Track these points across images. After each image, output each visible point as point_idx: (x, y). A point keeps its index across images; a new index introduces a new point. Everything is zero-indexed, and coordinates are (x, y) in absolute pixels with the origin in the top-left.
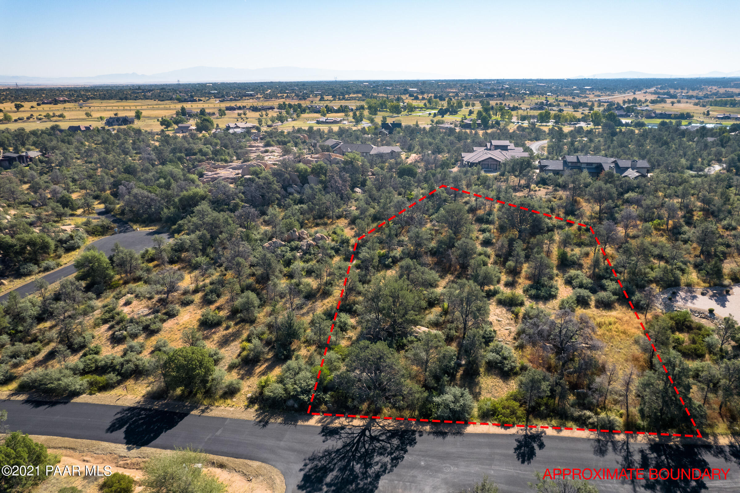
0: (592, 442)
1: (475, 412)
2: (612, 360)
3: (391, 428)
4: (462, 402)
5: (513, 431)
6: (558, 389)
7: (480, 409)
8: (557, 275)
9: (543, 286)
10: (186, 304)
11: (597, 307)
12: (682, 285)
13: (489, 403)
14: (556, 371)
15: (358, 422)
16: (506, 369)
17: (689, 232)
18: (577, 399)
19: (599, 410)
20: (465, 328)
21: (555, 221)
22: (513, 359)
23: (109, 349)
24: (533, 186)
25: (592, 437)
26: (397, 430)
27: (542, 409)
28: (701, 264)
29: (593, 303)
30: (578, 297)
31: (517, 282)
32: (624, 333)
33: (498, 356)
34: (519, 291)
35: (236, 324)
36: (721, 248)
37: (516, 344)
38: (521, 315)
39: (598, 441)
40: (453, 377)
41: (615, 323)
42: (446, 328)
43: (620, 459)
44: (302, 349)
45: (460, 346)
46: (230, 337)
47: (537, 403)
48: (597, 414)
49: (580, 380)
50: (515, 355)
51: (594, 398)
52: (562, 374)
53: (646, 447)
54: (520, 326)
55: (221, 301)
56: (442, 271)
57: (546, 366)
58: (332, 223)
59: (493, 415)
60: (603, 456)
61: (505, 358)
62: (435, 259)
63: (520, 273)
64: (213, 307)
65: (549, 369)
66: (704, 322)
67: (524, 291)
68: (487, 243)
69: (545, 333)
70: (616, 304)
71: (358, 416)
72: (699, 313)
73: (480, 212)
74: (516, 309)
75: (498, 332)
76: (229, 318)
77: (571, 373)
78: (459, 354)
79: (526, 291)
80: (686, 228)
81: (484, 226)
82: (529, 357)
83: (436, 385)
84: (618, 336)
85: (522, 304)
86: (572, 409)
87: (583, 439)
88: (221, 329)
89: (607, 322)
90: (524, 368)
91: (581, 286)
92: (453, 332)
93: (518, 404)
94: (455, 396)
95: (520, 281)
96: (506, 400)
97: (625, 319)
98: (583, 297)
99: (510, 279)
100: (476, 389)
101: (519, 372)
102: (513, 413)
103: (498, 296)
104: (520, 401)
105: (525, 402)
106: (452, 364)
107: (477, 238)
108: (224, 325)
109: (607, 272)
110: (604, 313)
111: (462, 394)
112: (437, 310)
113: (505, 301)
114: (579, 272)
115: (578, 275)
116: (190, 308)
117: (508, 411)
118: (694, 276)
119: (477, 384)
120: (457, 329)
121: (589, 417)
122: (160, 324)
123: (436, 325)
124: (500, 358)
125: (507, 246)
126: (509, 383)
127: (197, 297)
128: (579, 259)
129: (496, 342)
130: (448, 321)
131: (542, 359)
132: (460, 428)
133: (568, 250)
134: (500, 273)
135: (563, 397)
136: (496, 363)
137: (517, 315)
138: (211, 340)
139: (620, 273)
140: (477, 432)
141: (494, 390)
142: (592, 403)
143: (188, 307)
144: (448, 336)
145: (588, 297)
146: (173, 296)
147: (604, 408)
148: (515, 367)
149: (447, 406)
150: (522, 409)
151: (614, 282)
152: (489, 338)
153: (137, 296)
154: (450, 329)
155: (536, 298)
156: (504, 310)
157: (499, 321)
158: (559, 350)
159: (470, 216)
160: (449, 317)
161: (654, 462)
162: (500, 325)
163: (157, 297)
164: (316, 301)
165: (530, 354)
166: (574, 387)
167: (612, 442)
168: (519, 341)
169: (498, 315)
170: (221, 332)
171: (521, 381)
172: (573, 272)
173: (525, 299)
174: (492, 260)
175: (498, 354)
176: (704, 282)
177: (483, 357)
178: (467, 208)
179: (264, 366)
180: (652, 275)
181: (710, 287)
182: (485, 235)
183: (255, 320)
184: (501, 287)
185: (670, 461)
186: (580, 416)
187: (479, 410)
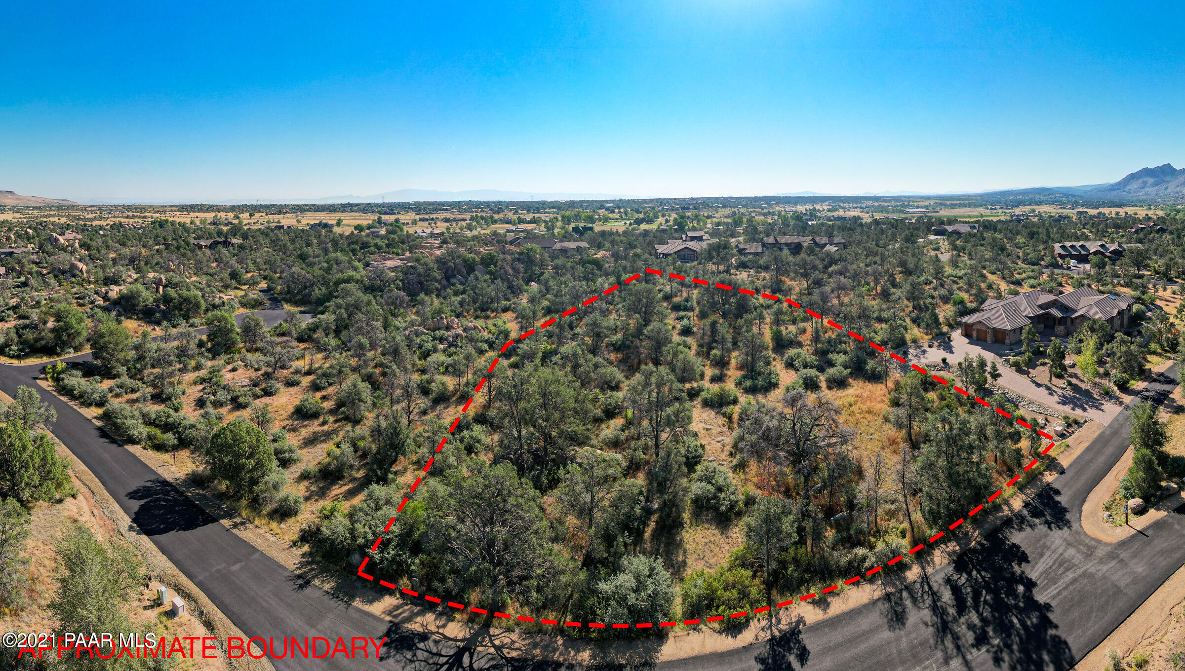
0: (880, 604)
1: (678, 608)
2: (866, 453)
3: (514, 654)
4: (651, 588)
5: (747, 637)
6: (808, 525)
7: (686, 596)
8: (774, 359)
9: (759, 374)
10: (290, 384)
11: (830, 388)
12: (909, 343)
13: (700, 582)
14: (798, 494)
15: (456, 630)
16: (723, 508)
17: (896, 293)
18: (838, 531)
19: (873, 539)
20: (657, 446)
21: (762, 300)
22: (732, 489)
23: (190, 410)
24: (732, 271)
25: (877, 594)
26: (526, 660)
27: (789, 571)
28: (918, 318)
29: (823, 385)
30: (805, 379)
31: (726, 375)
32: (870, 412)
33: (709, 487)
34: (730, 385)
35: (336, 421)
36: (929, 300)
37: (735, 462)
38: (736, 417)
39: (888, 597)
40: (638, 535)
41: (856, 403)
42: (629, 448)
43: (926, 614)
44: (409, 472)
45: (651, 476)
46: (321, 436)
47: (780, 562)
48: (872, 547)
49: (835, 499)
50: (734, 482)
51: (863, 522)
52: (807, 497)
53: (950, 569)
54: (737, 432)
55: (331, 390)
56: (629, 370)
57: (783, 489)
58: (495, 317)
59: (709, 607)
60: (903, 624)
61: (720, 489)
62: (620, 356)
63: (728, 363)
64: (319, 395)
65: (787, 493)
66: (941, 373)
67: (736, 385)
68: (686, 332)
69: (773, 434)
70: (850, 380)
71: (458, 616)
72: (934, 366)
73: (676, 300)
74: (727, 410)
75: (707, 447)
76: (331, 412)
77: (820, 491)
78: (649, 491)
79: (738, 384)
80: (893, 290)
81: (682, 314)
82: (755, 480)
83: (605, 555)
84: (864, 418)
85: (735, 401)
86: (835, 554)
87: (865, 606)
88: (316, 422)
89: (846, 404)
90: (750, 501)
91: (805, 366)
92: (640, 454)
93: (749, 573)
94: (637, 578)
95: (729, 373)
96: (730, 570)
97: (865, 395)
98: (811, 379)
99: (717, 372)
100: (677, 555)
101: (744, 509)
102: (744, 594)
103: (703, 394)
104: (752, 565)
105: (761, 566)
106: (638, 511)
107: (674, 328)
108: (321, 419)
109: (831, 346)
110: (841, 393)
111: (652, 569)
112: (617, 422)
113: (712, 400)
114: (799, 350)
115: (799, 354)
116: (293, 390)
117: (735, 592)
118: (915, 332)
119: (679, 545)
120: (645, 449)
121: (864, 559)
122: (251, 399)
123: (615, 444)
124: (713, 490)
125: (709, 333)
126: (731, 533)
127: (306, 381)
128: (796, 337)
129: (706, 463)
130: (633, 438)
131: (775, 480)
132: (648, 651)
133: (783, 328)
134: (704, 366)
135: (818, 536)
136: (709, 499)
137: (730, 418)
138: (297, 434)
139: (845, 343)
140: (683, 654)
141: (708, 552)
142: (860, 532)
143: (291, 389)
144: (631, 462)
145: (817, 377)
146: (282, 373)
147: (878, 533)
148: (737, 502)
149: (622, 600)
150: (757, 581)
151: (841, 354)
152: (693, 457)
153: (246, 366)
154: (635, 450)
155: (752, 390)
156: (712, 413)
157: (707, 430)
158: (798, 456)
159: (665, 304)
160: (633, 430)
161: (969, 590)
162: (710, 436)
163: (264, 369)
164: (448, 407)
165: (756, 475)
166: (829, 511)
167: (906, 588)
168: (738, 456)
169: (705, 422)
170: (314, 427)
171: (749, 526)
172: (792, 352)
173: (739, 395)
174: (694, 351)
175: (709, 483)
176: (927, 334)
177: (686, 490)
178: (660, 295)
179: (346, 488)
180: (878, 339)
181: (933, 338)
182: (682, 322)
183: (361, 420)
184: (706, 384)
185: (983, 573)
186: (850, 562)
187: (684, 600)
